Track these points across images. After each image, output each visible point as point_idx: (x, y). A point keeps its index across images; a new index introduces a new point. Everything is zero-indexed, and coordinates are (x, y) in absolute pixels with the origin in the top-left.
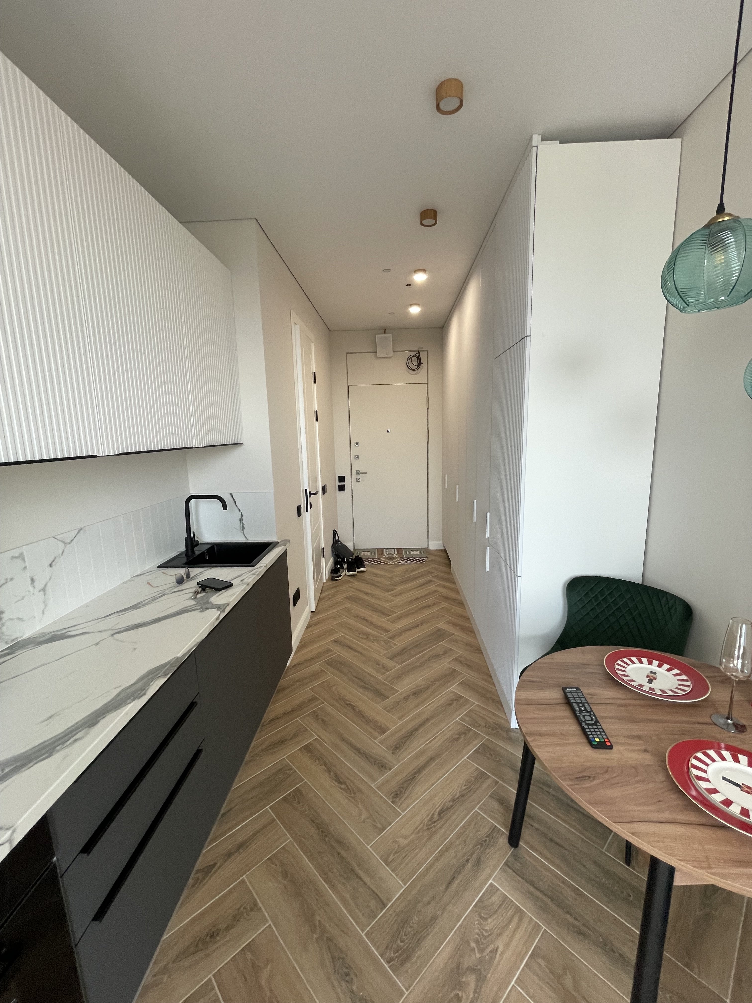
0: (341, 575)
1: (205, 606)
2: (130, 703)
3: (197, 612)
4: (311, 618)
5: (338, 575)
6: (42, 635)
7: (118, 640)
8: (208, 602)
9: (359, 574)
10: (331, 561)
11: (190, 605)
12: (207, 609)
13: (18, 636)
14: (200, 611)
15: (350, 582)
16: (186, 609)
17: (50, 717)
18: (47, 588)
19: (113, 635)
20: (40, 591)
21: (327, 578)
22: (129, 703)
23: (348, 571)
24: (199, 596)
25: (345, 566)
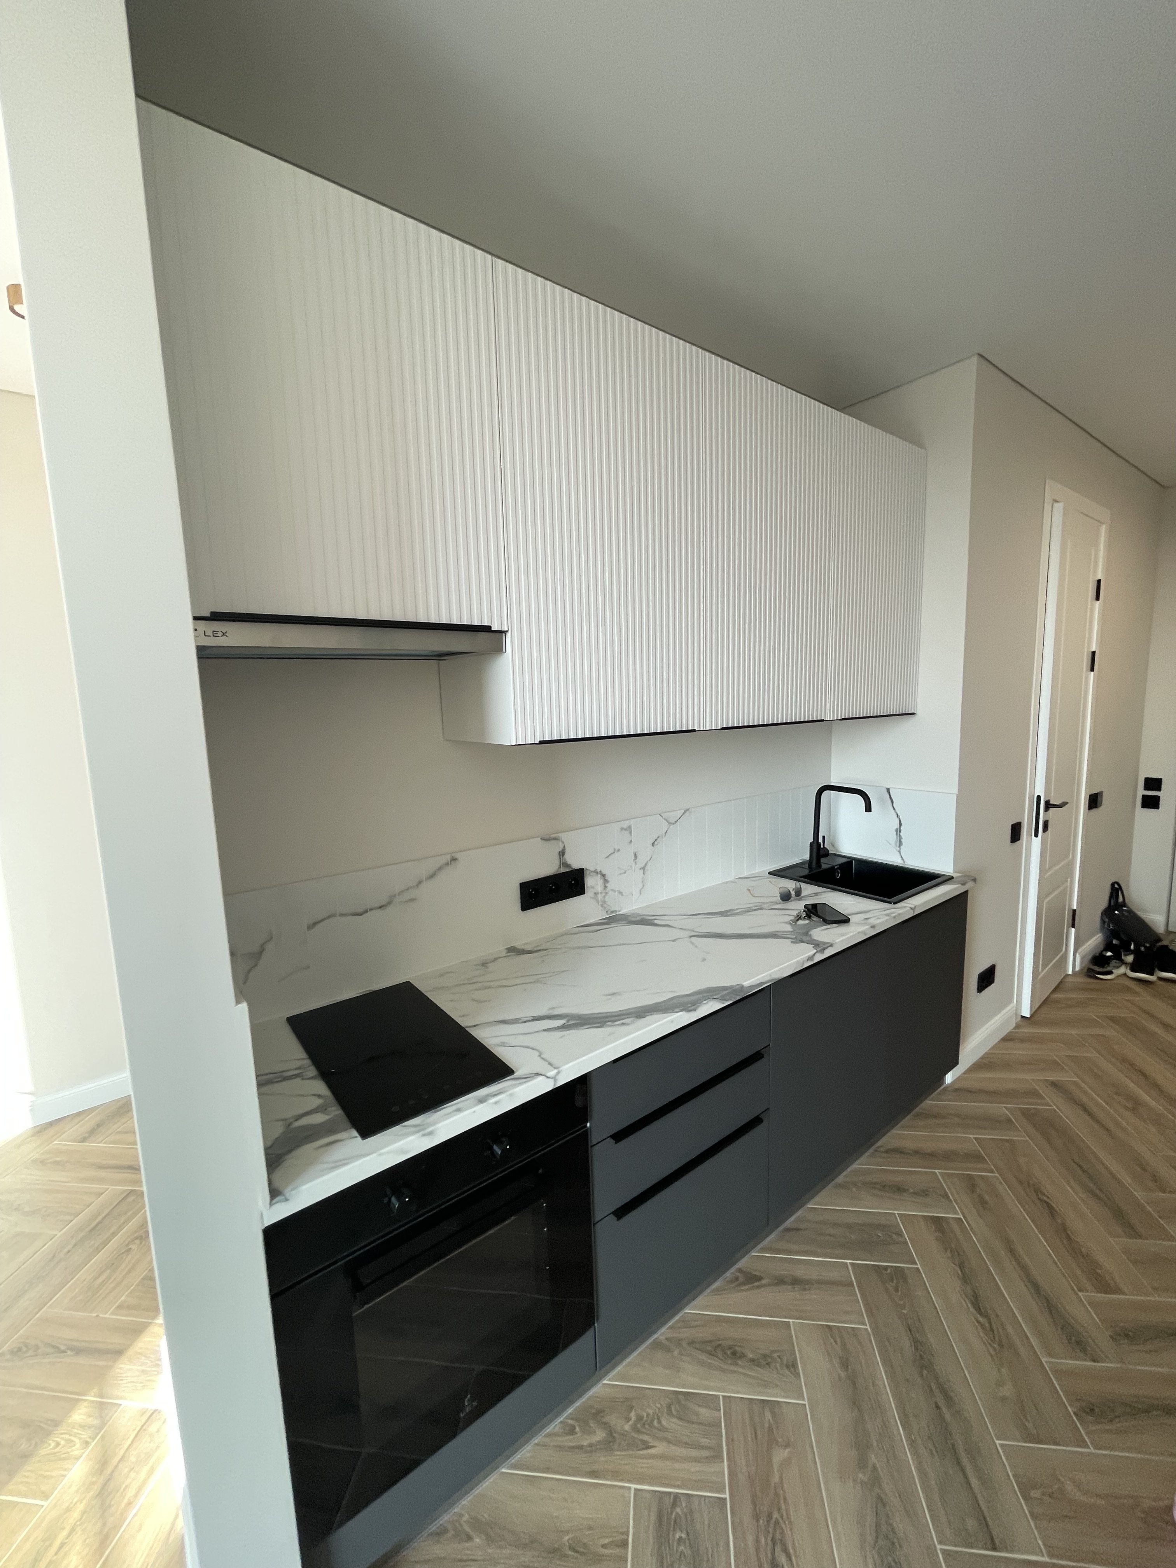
0: (1110, 973)
1: (803, 937)
2: (678, 1012)
3: (788, 941)
4: (1018, 1026)
5: (1105, 970)
6: (633, 915)
7: (693, 943)
8: (807, 934)
9: (1161, 983)
10: (1095, 942)
11: (783, 930)
12: (802, 941)
13: (617, 910)
14: (792, 942)
15: (1128, 989)
16: (778, 933)
17: (613, 994)
18: (646, 868)
19: (691, 936)
20: (640, 869)
21: (1077, 968)
22: (676, 1012)
23: (1133, 969)
24: (800, 922)
25: (1130, 958)
